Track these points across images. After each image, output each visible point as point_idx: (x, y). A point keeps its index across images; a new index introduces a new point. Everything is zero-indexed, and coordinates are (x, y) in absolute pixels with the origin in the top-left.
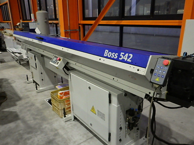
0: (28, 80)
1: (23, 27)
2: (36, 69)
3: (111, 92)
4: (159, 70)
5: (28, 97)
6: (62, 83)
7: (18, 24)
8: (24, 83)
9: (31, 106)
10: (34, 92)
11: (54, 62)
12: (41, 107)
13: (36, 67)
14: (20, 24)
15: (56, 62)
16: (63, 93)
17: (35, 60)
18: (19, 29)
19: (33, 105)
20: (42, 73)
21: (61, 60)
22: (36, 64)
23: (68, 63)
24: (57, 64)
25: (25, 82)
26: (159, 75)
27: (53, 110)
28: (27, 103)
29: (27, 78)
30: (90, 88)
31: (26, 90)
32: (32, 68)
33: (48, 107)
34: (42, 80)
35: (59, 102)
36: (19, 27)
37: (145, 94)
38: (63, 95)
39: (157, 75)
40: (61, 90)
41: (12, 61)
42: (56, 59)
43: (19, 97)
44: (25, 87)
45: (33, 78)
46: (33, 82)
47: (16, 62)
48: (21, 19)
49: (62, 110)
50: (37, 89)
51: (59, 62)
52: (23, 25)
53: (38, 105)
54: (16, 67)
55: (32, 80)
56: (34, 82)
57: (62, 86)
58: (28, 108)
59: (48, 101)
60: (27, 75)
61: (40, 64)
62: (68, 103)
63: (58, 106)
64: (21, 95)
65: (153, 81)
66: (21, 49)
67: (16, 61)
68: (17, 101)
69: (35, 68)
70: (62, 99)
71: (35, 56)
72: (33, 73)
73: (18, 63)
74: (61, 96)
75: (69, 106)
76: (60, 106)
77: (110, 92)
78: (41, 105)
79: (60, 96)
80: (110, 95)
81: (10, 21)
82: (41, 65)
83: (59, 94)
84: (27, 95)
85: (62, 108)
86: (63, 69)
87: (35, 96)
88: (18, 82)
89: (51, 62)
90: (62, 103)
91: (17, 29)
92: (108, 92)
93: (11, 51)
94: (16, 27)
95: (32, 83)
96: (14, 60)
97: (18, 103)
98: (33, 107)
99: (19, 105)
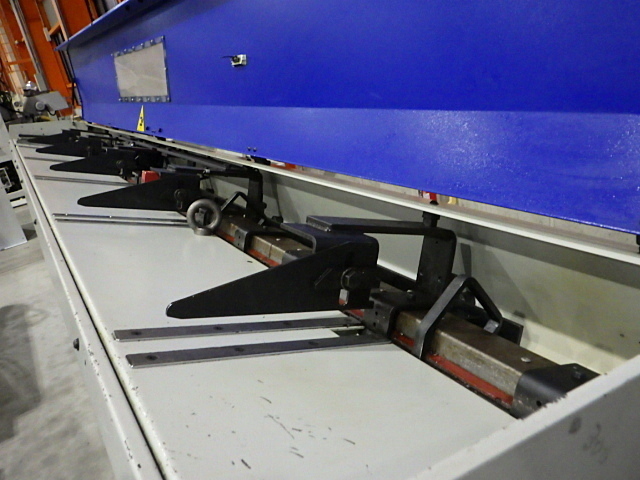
19: (72, 429)
43: (37, 391)
53: (91, 428)
88: (56, 316)
98: (71, 442)
99: (22, 435)
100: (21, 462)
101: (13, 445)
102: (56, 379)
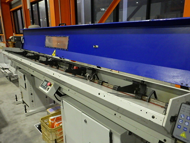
0: (17, 101)
1: (15, 41)
2: (26, 90)
3: (113, 131)
4: (184, 121)
5: (16, 122)
6: (54, 103)
7: (11, 37)
8: (12, 103)
9: (18, 133)
10: (23, 115)
11: (44, 87)
12: (29, 135)
13: (26, 88)
14: (12, 38)
15: (46, 88)
16: (55, 118)
17: (25, 80)
18: (12, 42)
19: (20, 132)
20: (32, 94)
21: (52, 85)
22: (25, 84)
23: (60, 88)
24: (47, 90)
25: (14, 103)
26: (186, 130)
27: (43, 139)
28: (14, 130)
29: (16, 98)
30: (85, 121)
31: (14, 112)
32: (21, 87)
33: (38, 135)
34: (32, 101)
35: (50, 132)
36: (12, 40)
37: (159, 140)
38: (54, 121)
39: (182, 128)
40: (53, 115)
41: (2, 77)
42: (47, 84)
43: (5, 122)
44: (13, 109)
45: (22, 98)
46: (22, 102)
47: (6, 79)
48: (14, 33)
49: (53, 140)
50: (26, 112)
51: (50, 88)
52: (15, 38)
53: (26, 132)
54: (6, 84)
55: (21, 100)
56: (24, 102)
57: (54, 109)
58: (15, 137)
59: (38, 126)
60: (16, 95)
61: (30, 84)
62: (60, 132)
63: (49, 136)
64: (8, 120)
65: (177, 136)
66: (11, 66)
67: (6, 77)
68: (3, 127)
69: (24, 88)
70: (53, 129)
71: (24, 76)
72: (22, 93)
73: (8, 79)
74: (53, 122)
75: (61, 136)
76: (51, 136)
77: (111, 130)
78: (30, 132)
79: (51, 123)
80: (111, 134)
81: (3, 34)
82: (31, 86)
83: (50, 120)
84: (15, 120)
85: (53, 138)
86: (55, 95)
87: (24, 120)
88: (6, 102)
89: (41, 86)
90: (53, 133)
91: (9, 42)
92: (109, 130)
93: (1, 67)
94: (9, 40)
95: (22, 104)
96: (4, 76)
97: (3, 130)
98: (21, 135)
99: (4, 133)
100: (6, 140)
101: (3, 135)
102: (11, 119)
